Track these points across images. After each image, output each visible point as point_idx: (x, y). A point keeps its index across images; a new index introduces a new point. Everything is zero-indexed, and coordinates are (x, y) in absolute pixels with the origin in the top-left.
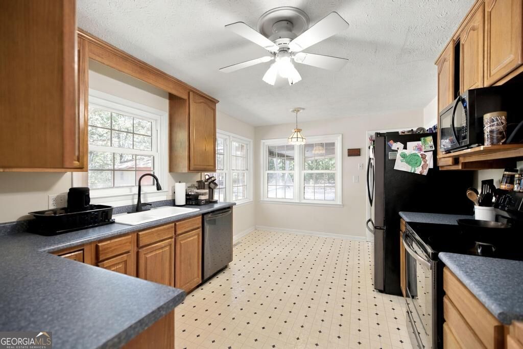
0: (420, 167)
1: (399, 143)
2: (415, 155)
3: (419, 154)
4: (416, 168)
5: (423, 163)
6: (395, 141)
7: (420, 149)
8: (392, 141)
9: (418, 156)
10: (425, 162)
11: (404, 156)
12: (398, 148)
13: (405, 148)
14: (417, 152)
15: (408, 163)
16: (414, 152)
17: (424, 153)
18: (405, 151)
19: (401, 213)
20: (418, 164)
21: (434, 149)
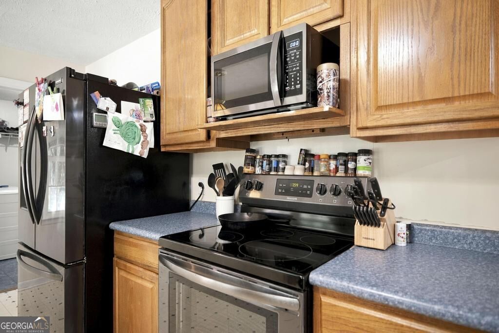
0: (139, 145)
1: (108, 99)
2: (132, 124)
3: (138, 124)
4: (135, 147)
5: (142, 139)
6: (104, 95)
7: (138, 117)
8: (97, 93)
9: (136, 126)
10: (146, 137)
11: (118, 124)
12: (108, 109)
13: (118, 110)
14: (134, 120)
15: (125, 136)
16: (131, 119)
17: (144, 124)
18: (117, 114)
19: (114, 226)
20: (137, 140)
21: (154, 119)
